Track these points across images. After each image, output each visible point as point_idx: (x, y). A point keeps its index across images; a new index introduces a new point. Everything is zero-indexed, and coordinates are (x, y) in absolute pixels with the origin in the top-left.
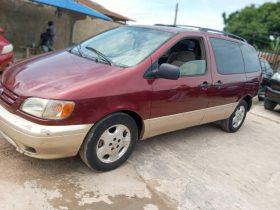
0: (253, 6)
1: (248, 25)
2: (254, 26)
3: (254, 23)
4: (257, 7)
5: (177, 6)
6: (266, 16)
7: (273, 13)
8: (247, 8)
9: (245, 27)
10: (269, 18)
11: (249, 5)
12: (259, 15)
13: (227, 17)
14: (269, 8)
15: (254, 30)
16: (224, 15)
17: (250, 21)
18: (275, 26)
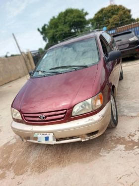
0: (54, 17)
1: (58, 29)
2: (61, 28)
3: (60, 27)
4: (56, 17)
5: (13, 35)
6: (64, 20)
7: (67, 17)
8: (51, 20)
9: (57, 31)
10: (66, 20)
11: (52, 18)
12: (60, 21)
13: (41, 30)
14: (63, 15)
15: (63, 30)
16: (39, 30)
17: (58, 27)
18: (71, 24)
